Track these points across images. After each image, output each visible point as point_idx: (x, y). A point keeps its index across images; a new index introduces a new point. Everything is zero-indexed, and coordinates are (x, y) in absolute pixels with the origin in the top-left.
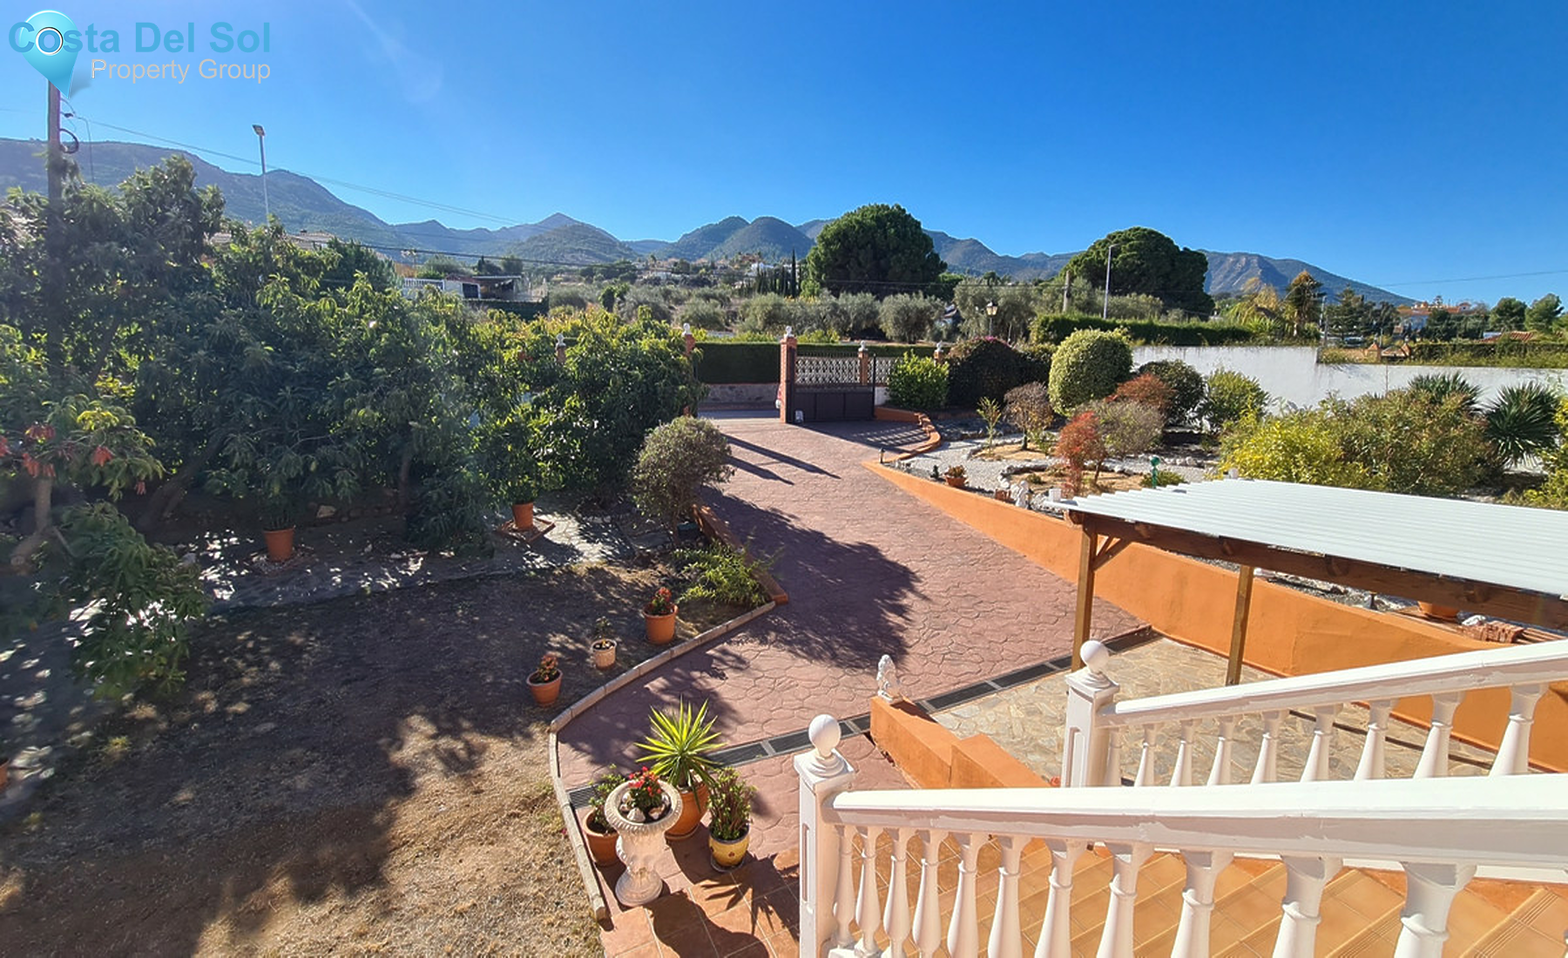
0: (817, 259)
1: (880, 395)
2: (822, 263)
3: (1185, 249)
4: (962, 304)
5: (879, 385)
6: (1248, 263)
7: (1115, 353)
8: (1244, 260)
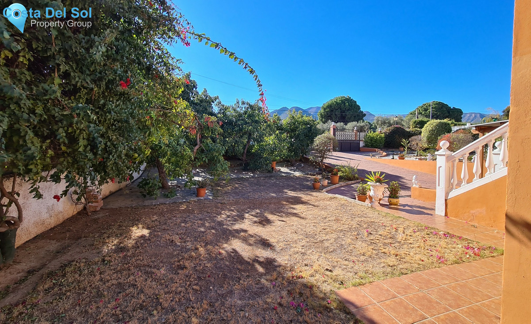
0: (321, 114)
1: (362, 144)
2: (323, 115)
3: (453, 107)
4: (377, 123)
5: (361, 141)
6: (475, 116)
7: (446, 126)
8: (473, 115)
